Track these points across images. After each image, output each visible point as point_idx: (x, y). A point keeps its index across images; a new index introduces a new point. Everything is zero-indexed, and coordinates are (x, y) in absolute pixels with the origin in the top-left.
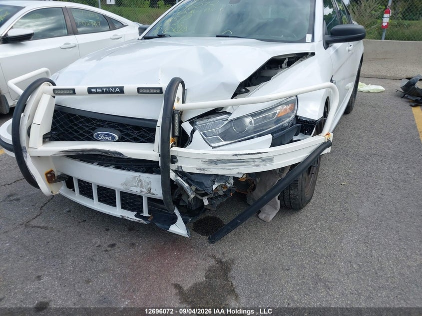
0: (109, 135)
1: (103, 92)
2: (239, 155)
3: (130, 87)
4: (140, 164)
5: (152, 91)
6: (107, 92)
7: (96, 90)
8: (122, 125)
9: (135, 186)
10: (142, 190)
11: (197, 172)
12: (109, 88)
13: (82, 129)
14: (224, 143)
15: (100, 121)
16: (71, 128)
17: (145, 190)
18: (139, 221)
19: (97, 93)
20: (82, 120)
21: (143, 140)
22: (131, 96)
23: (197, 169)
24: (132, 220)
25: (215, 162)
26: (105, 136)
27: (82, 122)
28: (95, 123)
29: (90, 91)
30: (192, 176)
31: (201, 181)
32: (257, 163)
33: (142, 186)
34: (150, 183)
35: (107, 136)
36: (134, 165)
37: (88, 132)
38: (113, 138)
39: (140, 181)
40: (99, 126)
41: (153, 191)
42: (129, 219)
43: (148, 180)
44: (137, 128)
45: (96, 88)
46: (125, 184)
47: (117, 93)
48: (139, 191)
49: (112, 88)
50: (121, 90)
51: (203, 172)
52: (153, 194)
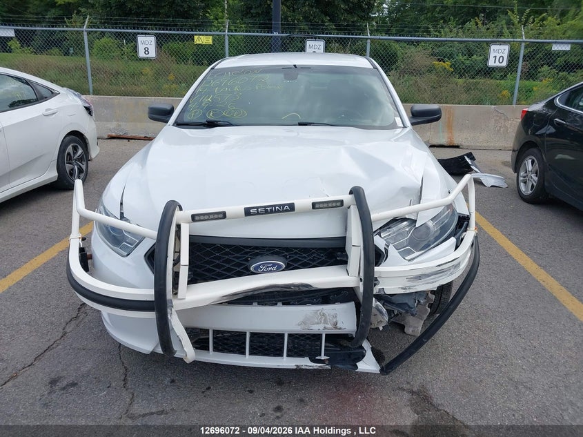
0: (274, 265)
1: (266, 212)
2: (442, 265)
3: (302, 202)
4: (314, 294)
5: (330, 205)
6: (272, 212)
7: (257, 210)
8: (287, 249)
9: (318, 323)
10: (327, 326)
11: (402, 292)
12: (275, 206)
13: (228, 261)
14: (417, 254)
15: (257, 248)
16: (209, 263)
17: (329, 326)
18: (319, 366)
19: (258, 213)
20: (228, 250)
21: (315, 263)
22: (304, 212)
23: (402, 288)
24: (311, 368)
25: (419, 278)
26: (268, 267)
27: (227, 253)
28: (249, 252)
29: (248, 212)
30: (393, 298)
31: (404, 302)
32: (452, 270)
33: (325, 322)
34: (335, 316)
35: (270, 267)
36: (306, 297)
37: (239, 265)
38: (279, 266)
39: (324, 315)
40: (257, 254)
41: (339, 325)
42: (307, 368)
43: (333, 313)
44: (306, 250)
45: (257, 208)
46: (304, 323)
47: (287, 211)
48: (322, 328)
49: (279, 206)
50: (291, 207)
51: (408, 292)
52: (340, 329)
